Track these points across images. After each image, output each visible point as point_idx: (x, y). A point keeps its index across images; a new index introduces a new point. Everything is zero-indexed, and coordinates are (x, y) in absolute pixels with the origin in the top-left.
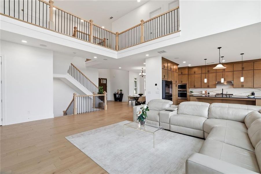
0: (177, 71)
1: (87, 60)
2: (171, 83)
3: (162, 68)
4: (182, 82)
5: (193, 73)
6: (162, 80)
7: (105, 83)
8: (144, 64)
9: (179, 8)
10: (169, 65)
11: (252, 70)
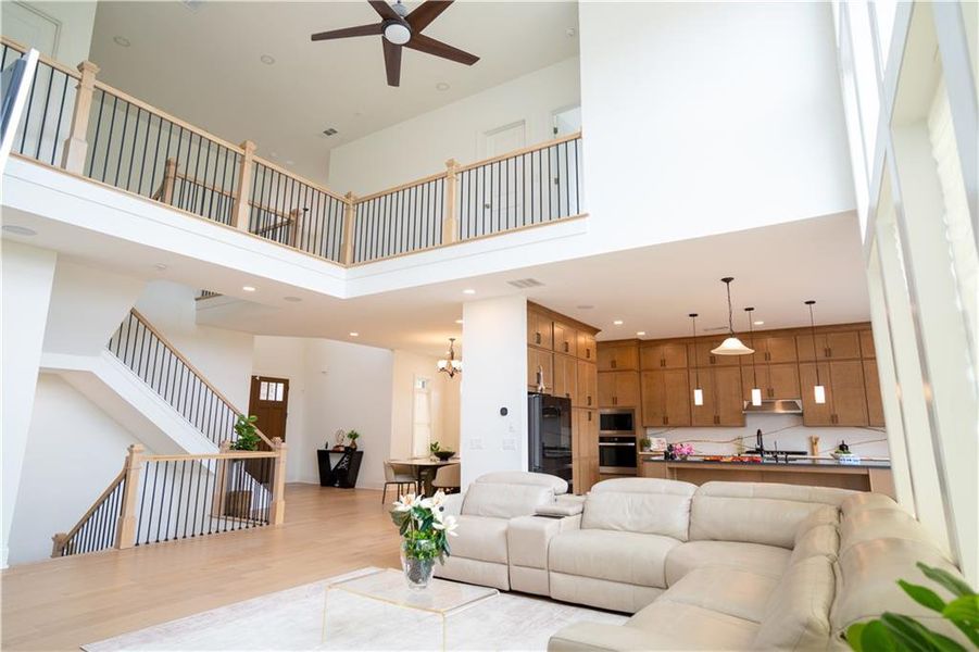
0: (593, 356)
1: (206, 295)
2: (565, 403)
3: (529, 345)
4: (615, 400)
5: (658, 364)
6: (529, 393)
7: (280, 398)
8: (459, 322)
9: (580, 137)
10: (559, 329)
11: (854, 359)
